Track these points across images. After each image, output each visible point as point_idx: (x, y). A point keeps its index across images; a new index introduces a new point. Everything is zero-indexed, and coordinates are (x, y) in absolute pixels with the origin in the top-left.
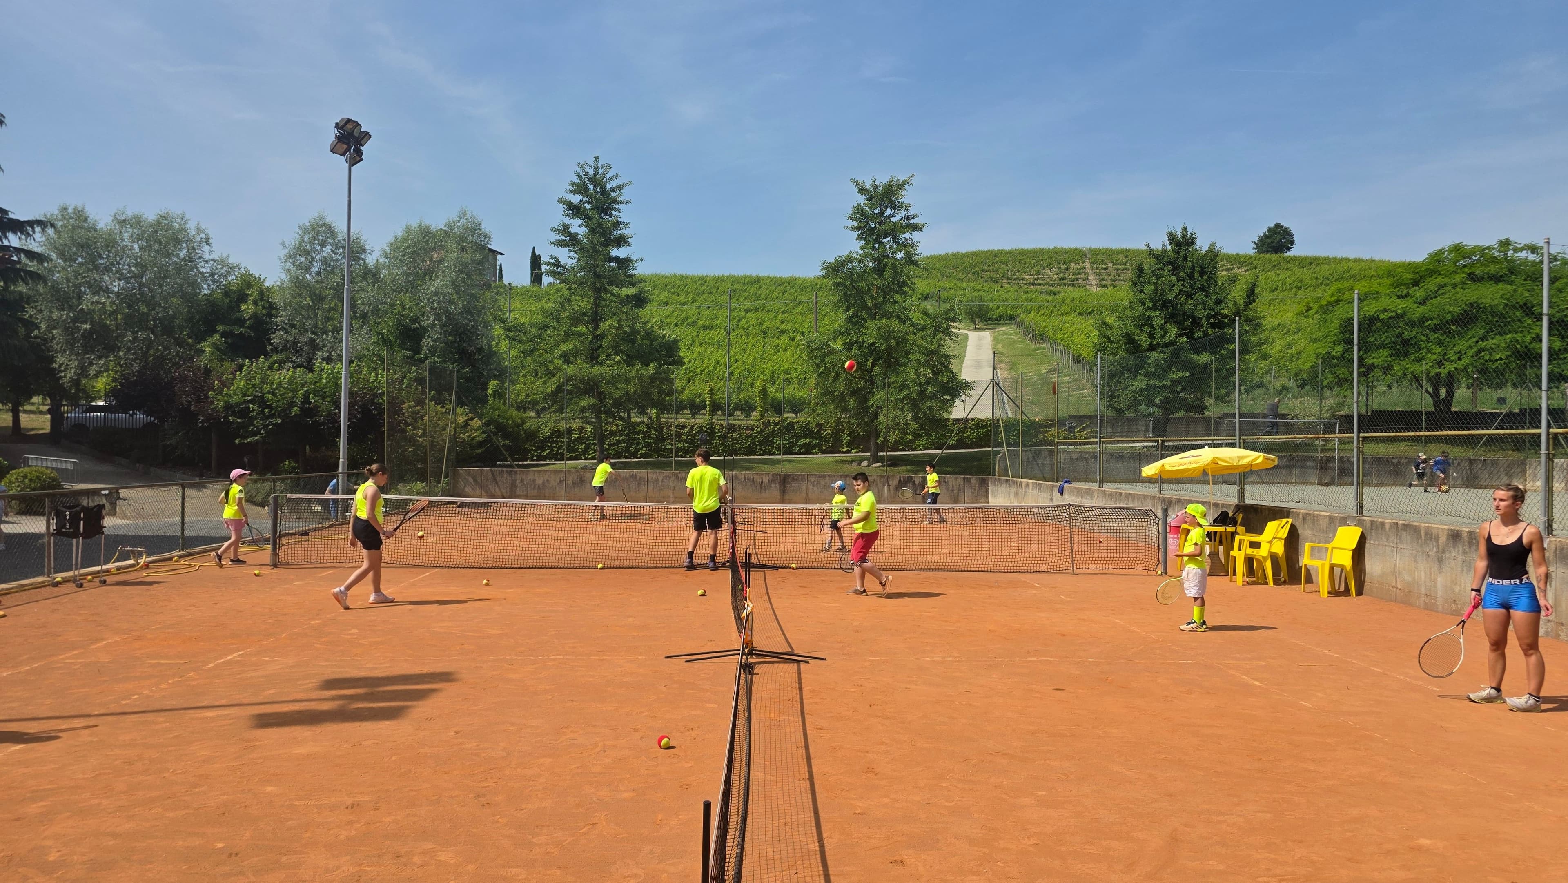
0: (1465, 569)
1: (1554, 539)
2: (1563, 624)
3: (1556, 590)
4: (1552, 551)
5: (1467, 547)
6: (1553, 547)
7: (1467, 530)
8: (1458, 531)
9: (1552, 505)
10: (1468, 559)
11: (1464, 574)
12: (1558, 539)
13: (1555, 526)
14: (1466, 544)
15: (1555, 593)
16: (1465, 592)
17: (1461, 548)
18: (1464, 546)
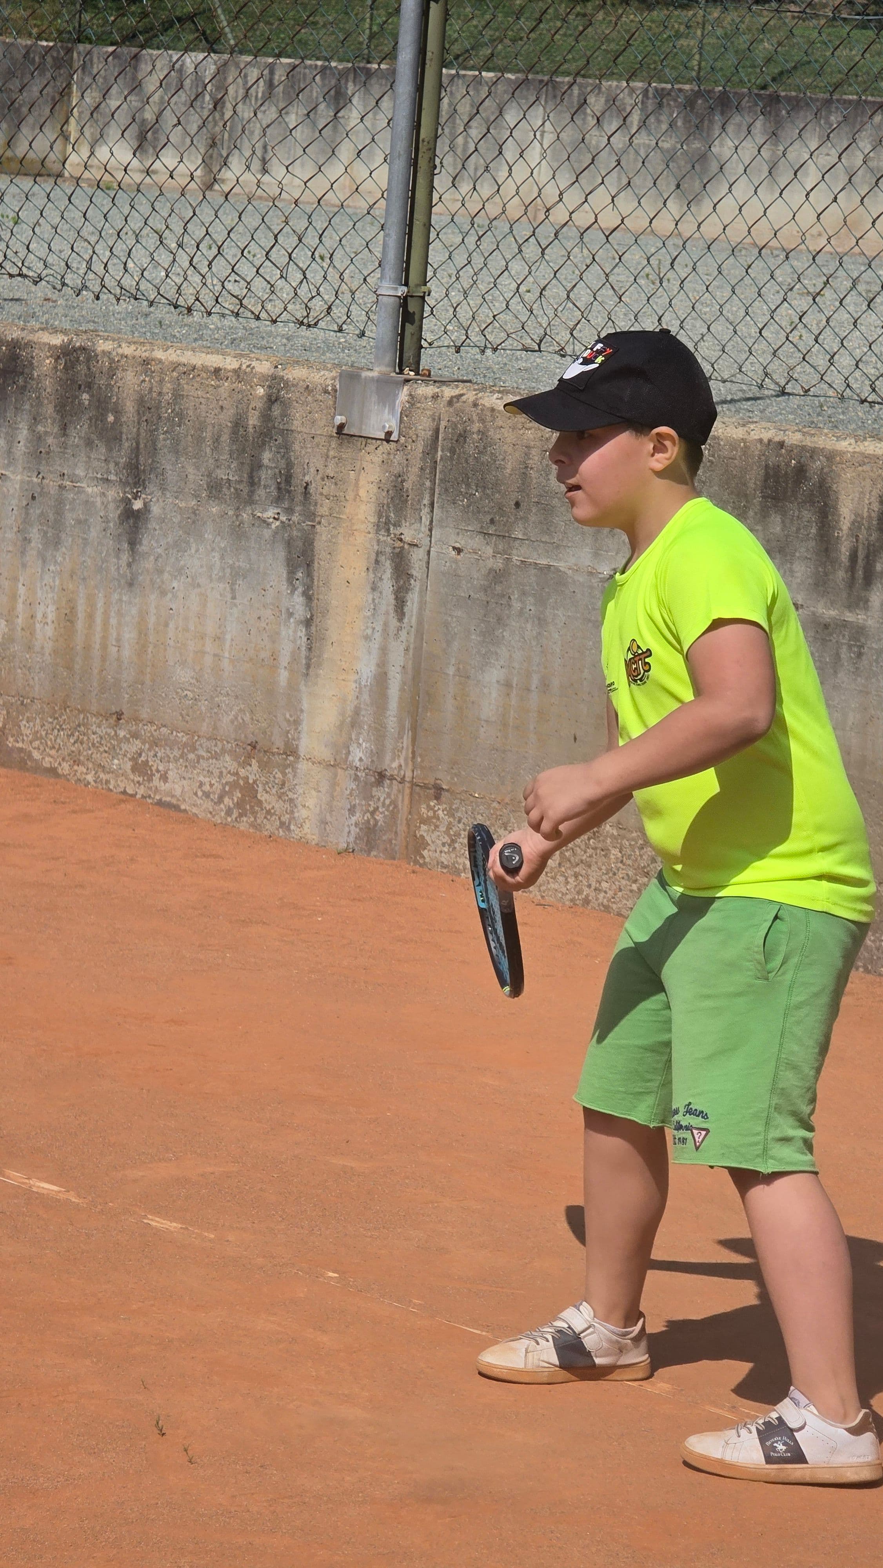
0: (35, 534)
1: (429, 390)
2: (438, 792)
3: (420, 634)
4: (420, 447)
5: (49, 427)
6: (423, 426)
7: (57, 340)
8: (15, 345)
9: (428, 225)
10: (52, 484)
11: (32, 553)
12: (448, 392)
13: (430, 328)
14: (49, 409)
15: (418, 649)
16: (29, 648)
17: (23, 434)
18: (36, 419)
